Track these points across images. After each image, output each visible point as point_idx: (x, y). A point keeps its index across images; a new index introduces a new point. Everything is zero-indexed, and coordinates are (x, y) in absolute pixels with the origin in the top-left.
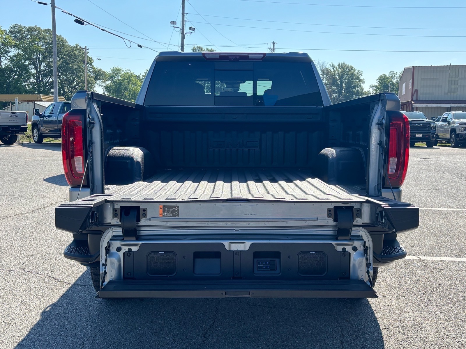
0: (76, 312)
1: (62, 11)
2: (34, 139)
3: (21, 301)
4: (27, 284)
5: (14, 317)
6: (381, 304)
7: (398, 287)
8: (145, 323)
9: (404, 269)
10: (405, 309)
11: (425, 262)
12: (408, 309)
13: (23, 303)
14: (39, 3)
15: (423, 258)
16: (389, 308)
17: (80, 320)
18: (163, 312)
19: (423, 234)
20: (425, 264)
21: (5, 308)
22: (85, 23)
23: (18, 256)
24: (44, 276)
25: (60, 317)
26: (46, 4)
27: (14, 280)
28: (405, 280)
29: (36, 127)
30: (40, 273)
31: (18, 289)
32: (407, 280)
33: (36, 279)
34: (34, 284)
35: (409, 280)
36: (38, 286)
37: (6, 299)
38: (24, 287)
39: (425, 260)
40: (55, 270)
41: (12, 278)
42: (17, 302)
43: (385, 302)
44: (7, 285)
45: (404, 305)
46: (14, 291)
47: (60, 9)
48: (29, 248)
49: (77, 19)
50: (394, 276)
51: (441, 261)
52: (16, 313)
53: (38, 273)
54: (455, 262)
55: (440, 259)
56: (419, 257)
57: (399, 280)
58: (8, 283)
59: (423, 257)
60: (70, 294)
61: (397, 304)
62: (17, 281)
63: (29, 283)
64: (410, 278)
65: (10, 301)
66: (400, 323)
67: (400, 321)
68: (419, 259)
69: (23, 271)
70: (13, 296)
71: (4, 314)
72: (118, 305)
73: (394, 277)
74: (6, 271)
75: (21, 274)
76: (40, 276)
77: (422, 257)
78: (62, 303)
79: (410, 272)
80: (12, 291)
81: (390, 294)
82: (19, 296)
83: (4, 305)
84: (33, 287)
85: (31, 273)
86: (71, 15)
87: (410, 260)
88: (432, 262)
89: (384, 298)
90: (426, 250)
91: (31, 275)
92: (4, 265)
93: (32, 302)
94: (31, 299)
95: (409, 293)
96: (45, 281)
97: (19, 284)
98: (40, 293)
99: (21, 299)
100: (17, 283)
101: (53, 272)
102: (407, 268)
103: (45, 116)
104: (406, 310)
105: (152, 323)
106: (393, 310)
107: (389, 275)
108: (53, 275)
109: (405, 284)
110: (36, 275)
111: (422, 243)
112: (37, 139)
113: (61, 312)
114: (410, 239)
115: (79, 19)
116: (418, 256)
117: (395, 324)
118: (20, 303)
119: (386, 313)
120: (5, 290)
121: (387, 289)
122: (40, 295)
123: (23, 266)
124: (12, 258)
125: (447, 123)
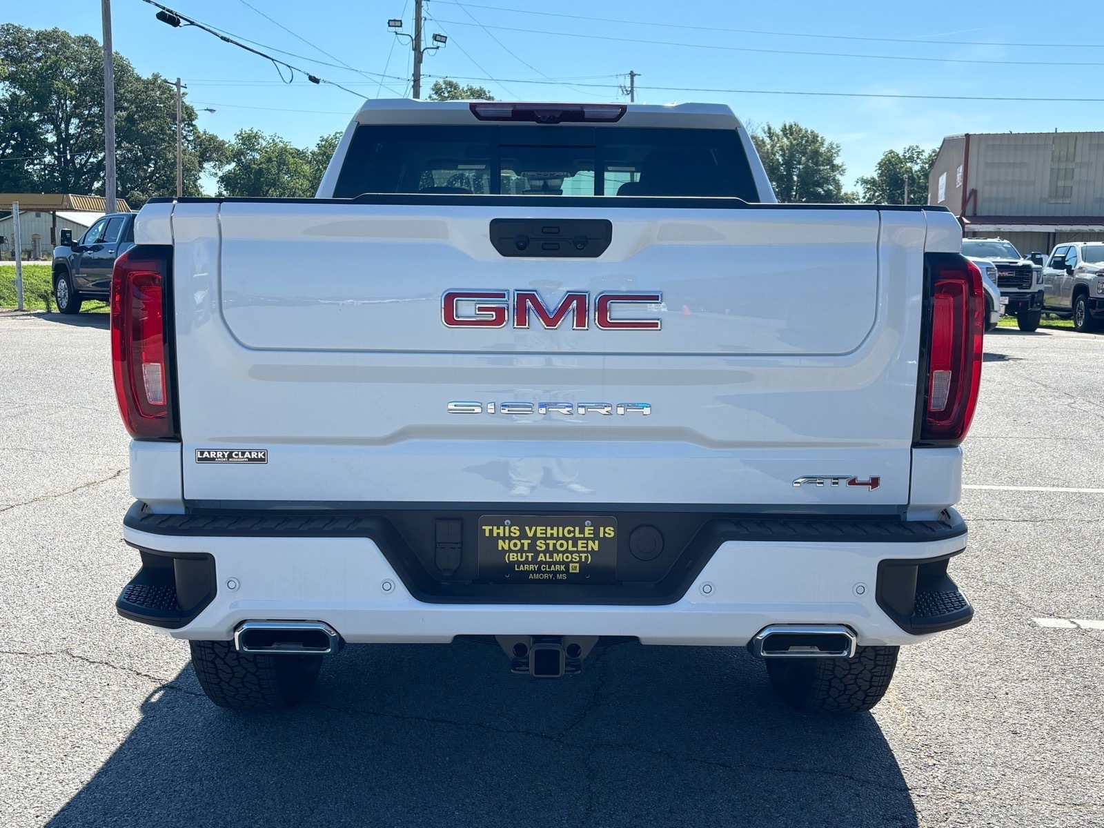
0: (220, 778)
2: (58, 302)
3: (70, 744)
4: (83, 695)
5: (57, 791)
6: (1013, 757)
7: (1044, 706)
8: (406, 810)
9: (1045, 654)
10: (1082, 773)
11: (1094, 635)
12: (1089, 773)
13: (79, 749)
15: (1085, 624)
16: (1037, 767)
17: (235, 800)
18: (451, 778)
19: (1067, 558)
20: (1095, 640)
21: (32, 765)
22: (183, 22)
23: (49, 615)
24: (124, 671)
25: (180, 792)
27: (46, 681)
28: (1057, 687)
29: (62, 274)
30: (112, 664)
31: (59, 709)
32: (1062, 687)
33: (103, 681)
34: (99, 695)
35: (1068, 686)
36: (111, 701)
37: (32, 737)
38: (74, 704)
39: (1092, 629)
40: (150, 655)
41: (40, 677)
42: (62, 747)
43: (1022, 750)
44: (29, 696)
45: (1075, 758)
46: (50, 715)
48: (75, 593)
49: (161, 12)
50: (1024, 673)
52: (62, 778)
53: (106, 663)
56: (1075, 623)
57: (1041, 686)
58: (33, 692)
59: (1085, 620)
60: (197, 723)
61: (1055, 757)
62: (55, 684)
63: (88, 692)
64: (1068, 681)
65: (42, 744)
66: (1081, 814)
67: (1078, 807)
68: (1075, 626)
69: (68, 657)
70: (48, 730)
71: (31, 783)
72: (328, 758)
73: (1025, 678)
74: (22, 656)
75: (63, 665)
76: (114, 670)
77: (1082, 620)
78: (180, 751)
79: (1062, 664)
80: (46, 714)
81: (1029, 727)
82: (64, 729)
83: (29, 756)
84: (99, 701)
85: (88, 664)
87: (1055, 630)
89: (1018, 738)
90: (1086, 602)
91: (89, 667)
92: (15, 639)
93: (101, 746)
94: (96, 737)
95: (1078, 724)
96: (128, 685)
97: (63, 695)
98: (118, 721)
99: (69, 739)
100: (56, 690)
101: (145, 661)
102: (1052, 652)
103: (86, 249)
104: (1086, 773)
105: (425, 809)
106: (1051, 773)
107: (1013, 671)
108: (147, 668)
109: (1060, 699)
110: (102, 668)
112: (65, 303)
113: (180, 777)
114: (1037, 571)
115: (167, 11)
116: (1072, 620)
117: (1068, 817)
118: (68, 749)
119: (1035, 781)
120: (26, 713)
121: (1016, 711)
122: (118, 725)
123: (65, 642)
124: (36, 621)
125: (1065, 270)
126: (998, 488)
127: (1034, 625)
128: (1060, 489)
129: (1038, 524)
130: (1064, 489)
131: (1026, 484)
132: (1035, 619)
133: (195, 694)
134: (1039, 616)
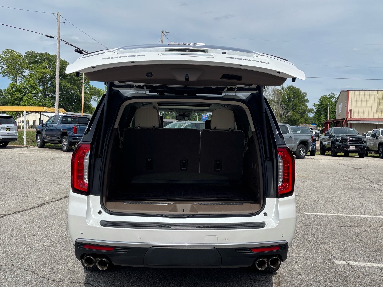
1: (65, 43)
2: (37, 144)
11: (353, 267)
14: (48, 36)
15: (351, 263)
20: (353, 269)
22: (83, 52)
24: (30, 271)
26: (53, 37)
29: (39, 134)
30: (26, 269)
33: (22, 275)
39: (353, 265)
47: (63, 41)
49: (76, 49)
51: (367, 267)
54: (379, 268)
55: (366, 265)
56: (348, 263)
62: (7, 275)
63: (17, 278)
69: (13, 267)
75: (10, 269)
76: (26, 271)
79: (339, 276)
86: (72, 46)
87: (340, 265)
88: (359, 267)
90: (354, 255)
91: (19, 270)
96: (30, 276)
102: (337, 273)
103: (47, 126)
107: (321, 279)
108: (37, 271)
110: (23, 270)
111: (351, 249)
112: (39, 144)
114: (341, 244)
115: (78, 49)
116: (347, 261)
125: (376, 138)
126: (337, 215)
127: (334, 263)
128: (358, 216)
129: (346, 228)
130: (359, 216)
131: (347, 214)
132: (335, 261)
133: (51, 280)
134: (337, 260)
